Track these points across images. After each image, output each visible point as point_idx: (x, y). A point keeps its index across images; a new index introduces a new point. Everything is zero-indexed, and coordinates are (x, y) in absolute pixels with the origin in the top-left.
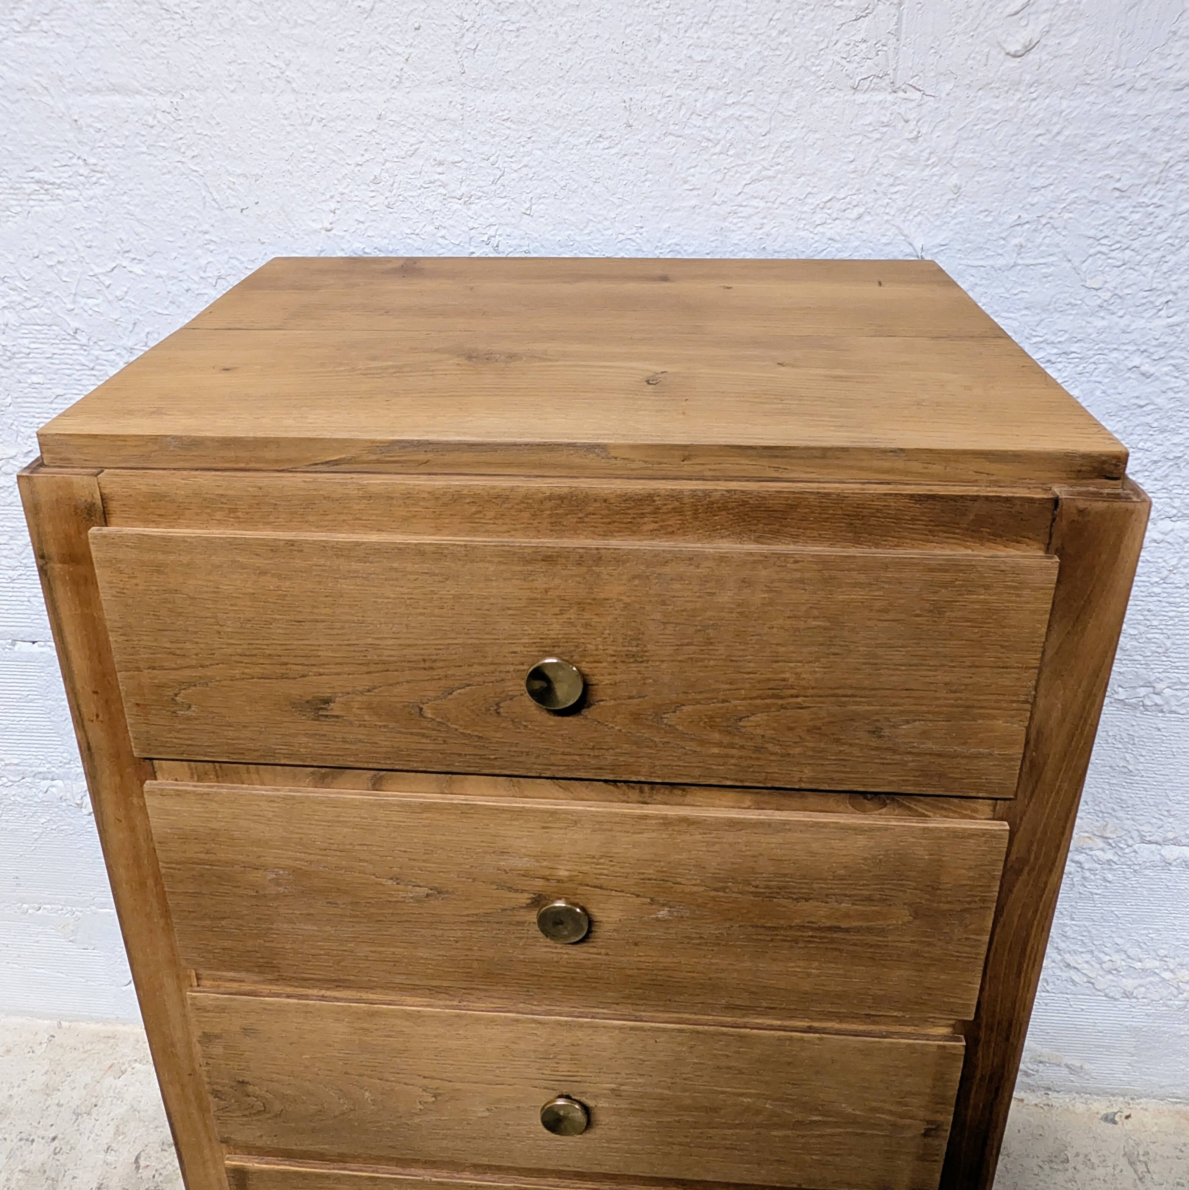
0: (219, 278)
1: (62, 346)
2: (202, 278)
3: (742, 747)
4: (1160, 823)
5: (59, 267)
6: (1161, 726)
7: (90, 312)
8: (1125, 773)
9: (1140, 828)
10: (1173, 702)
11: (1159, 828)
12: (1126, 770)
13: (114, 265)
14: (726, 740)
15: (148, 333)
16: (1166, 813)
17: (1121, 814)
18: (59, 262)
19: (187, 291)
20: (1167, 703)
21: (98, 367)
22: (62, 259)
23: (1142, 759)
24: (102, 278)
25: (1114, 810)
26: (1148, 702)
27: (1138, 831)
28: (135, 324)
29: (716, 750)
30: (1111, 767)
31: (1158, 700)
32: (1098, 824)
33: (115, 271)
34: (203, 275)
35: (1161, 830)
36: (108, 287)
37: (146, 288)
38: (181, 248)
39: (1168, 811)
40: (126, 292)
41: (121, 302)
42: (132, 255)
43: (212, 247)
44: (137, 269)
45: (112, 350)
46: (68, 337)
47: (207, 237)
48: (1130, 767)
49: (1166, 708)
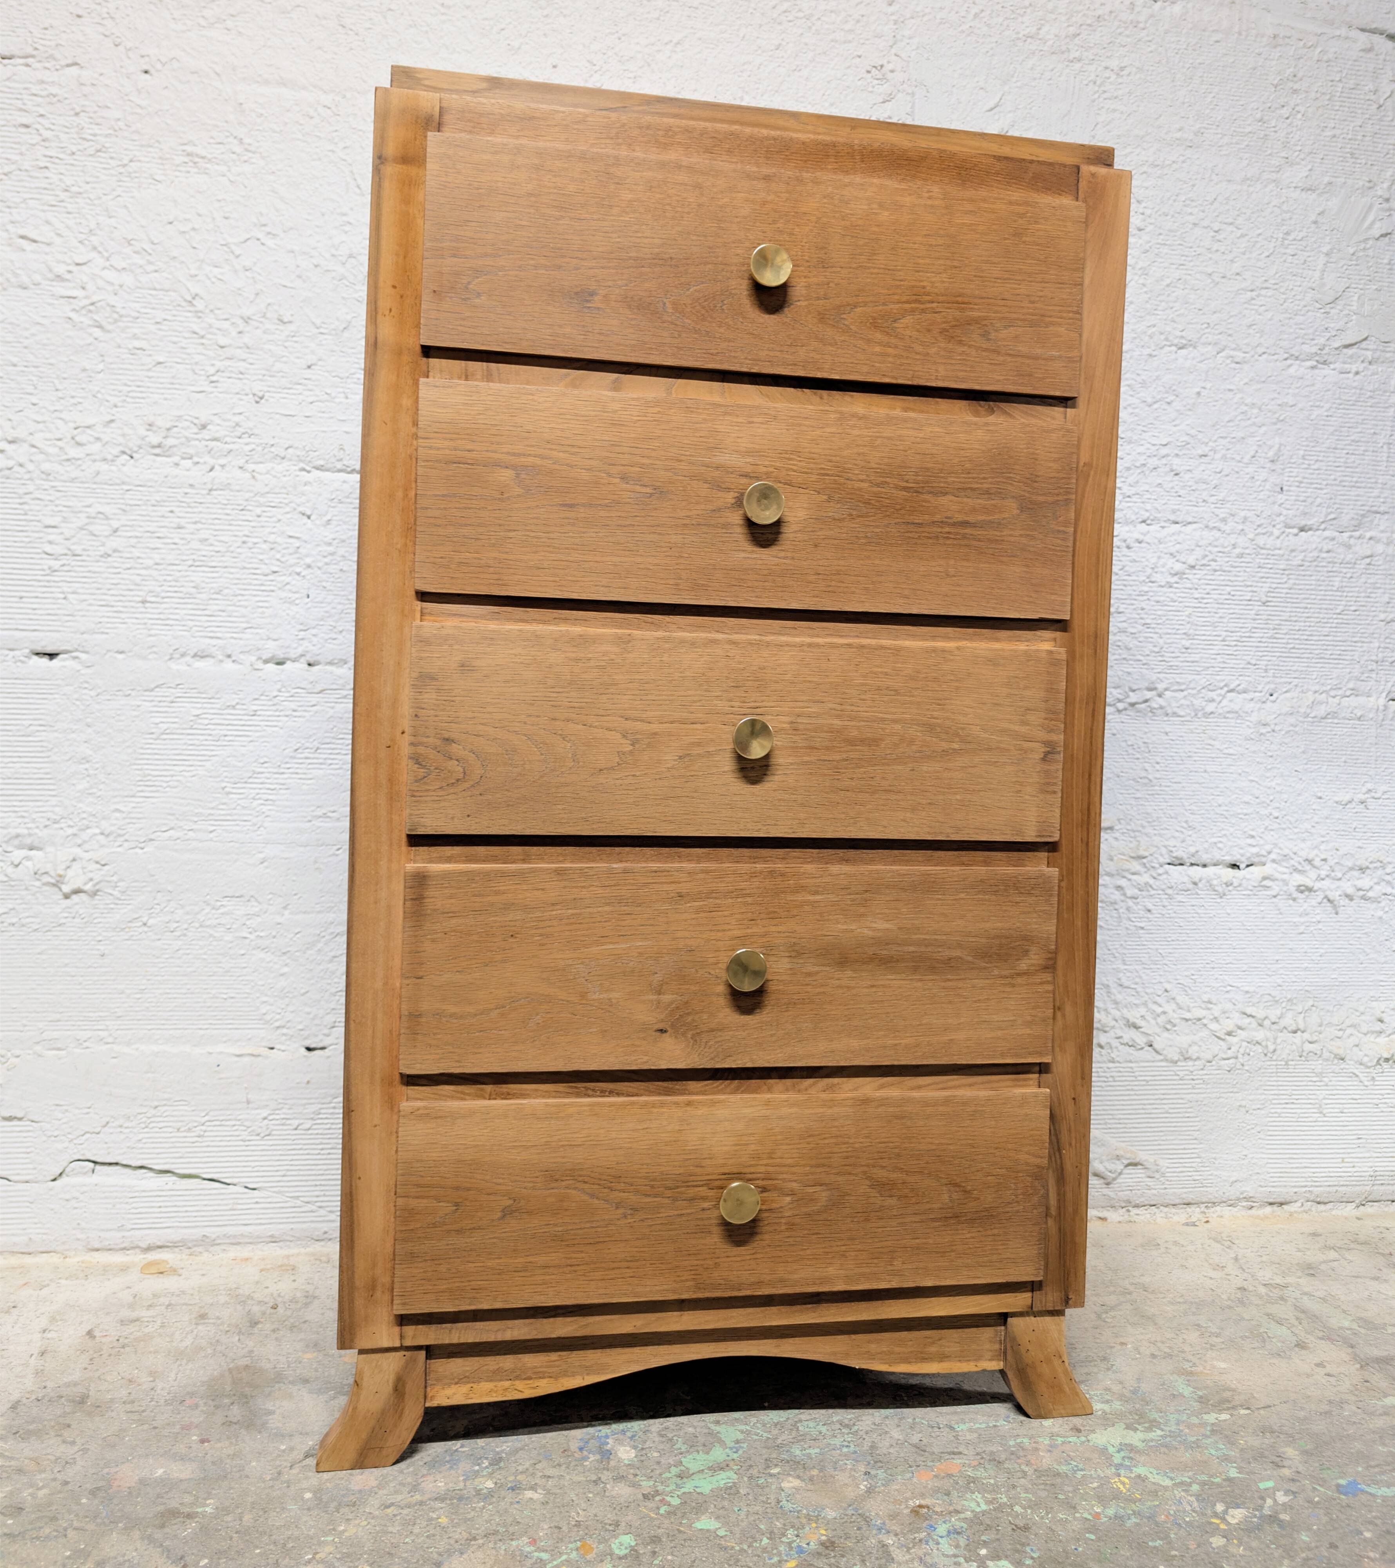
0: (351, 256)
1: (175, 312)
2: (333, 255)
3: (896, 347)
4: (1182, 836)
5: (192, 233)
6: (1168, 730)
7: (214, 280)
8: (1145, 785)
9: (1166, 843)
10: (1174, 704)
11: (1183, 841)
12: (1146, 781)
13: (248, 236)
14: (886, 339)
15: (269, 304)
16: (1185, 825)
17: (1149, 830)
18: (194, 229)
19: (316, 266)
20: (1169, 705)
21: (209, 336)
22: (197, 226)
23: (1158, 767)
24: (233, 247)
25: (1143, 827)
26: (1155, 705)
27: (1165, 846)
28: (257, 294)
29: (877, 349)
30: (1134, 780)
31: (1161, 701)
32: (1132, 845)
33: (248, 243)
34: (334, 252)
35: (1184, 845)
36: (238, 257)
37: (276, 261)
38: (317, 227)
39: (1186, 822)
40: (255, 263)
41: (247, 273)
42: (268, 229)
43: (347, 228)
44: (270, 242)
45: (226, 320)
46: (184, 304)
47: (345, 218)
48: (1150, 777)
49: (1169, 711)
